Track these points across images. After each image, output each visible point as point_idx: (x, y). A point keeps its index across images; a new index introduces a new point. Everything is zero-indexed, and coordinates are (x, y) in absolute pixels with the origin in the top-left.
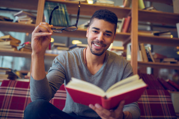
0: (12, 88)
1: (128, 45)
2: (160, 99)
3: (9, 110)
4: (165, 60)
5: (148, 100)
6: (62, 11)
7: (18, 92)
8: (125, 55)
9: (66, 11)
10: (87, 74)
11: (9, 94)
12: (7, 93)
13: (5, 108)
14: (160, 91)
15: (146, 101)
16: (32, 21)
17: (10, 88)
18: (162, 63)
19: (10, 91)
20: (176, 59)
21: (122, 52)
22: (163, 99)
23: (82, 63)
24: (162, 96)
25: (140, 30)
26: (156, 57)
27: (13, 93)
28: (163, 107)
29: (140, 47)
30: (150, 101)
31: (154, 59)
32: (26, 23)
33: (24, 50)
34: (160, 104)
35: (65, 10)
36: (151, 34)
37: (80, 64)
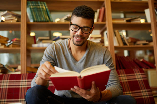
0: (6, 81)
1: (105, 33)
2: (136, 76)
3: (6, 100)
4: (138, 42)
5: (126, 79)
6: (43, 8)
7: (12, 84)
8: (102, 42)
9: (47, 7)
10: (73, 61)
11: (5, 86)
12: (3, 86)
13: (3, 99)
14: (136, 70)
15: (124, 80)
16: (16, 19)
17: (5, 81)
18: (136, 46)
19: (5, 84)
20: (147, 41)
21: (100, 39)
22: (139, 77)
23: (68, 52)
24: (137, 74)
25: (113, 19)
26: (130, 41)
27: (8, 85)
28: (139, 83)
29: (115, 33)
30: (128, 79)
31: (128, 42)
32: (11, 22)
33: (13, 47)
34: (137, 81)
35: (45, 7)
36: (124, 21)
37: (66, 53)
